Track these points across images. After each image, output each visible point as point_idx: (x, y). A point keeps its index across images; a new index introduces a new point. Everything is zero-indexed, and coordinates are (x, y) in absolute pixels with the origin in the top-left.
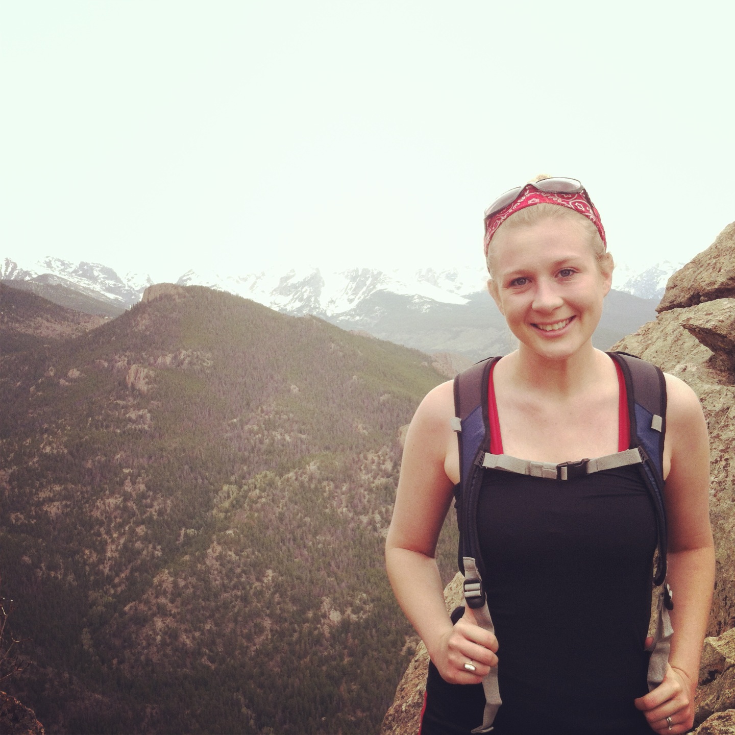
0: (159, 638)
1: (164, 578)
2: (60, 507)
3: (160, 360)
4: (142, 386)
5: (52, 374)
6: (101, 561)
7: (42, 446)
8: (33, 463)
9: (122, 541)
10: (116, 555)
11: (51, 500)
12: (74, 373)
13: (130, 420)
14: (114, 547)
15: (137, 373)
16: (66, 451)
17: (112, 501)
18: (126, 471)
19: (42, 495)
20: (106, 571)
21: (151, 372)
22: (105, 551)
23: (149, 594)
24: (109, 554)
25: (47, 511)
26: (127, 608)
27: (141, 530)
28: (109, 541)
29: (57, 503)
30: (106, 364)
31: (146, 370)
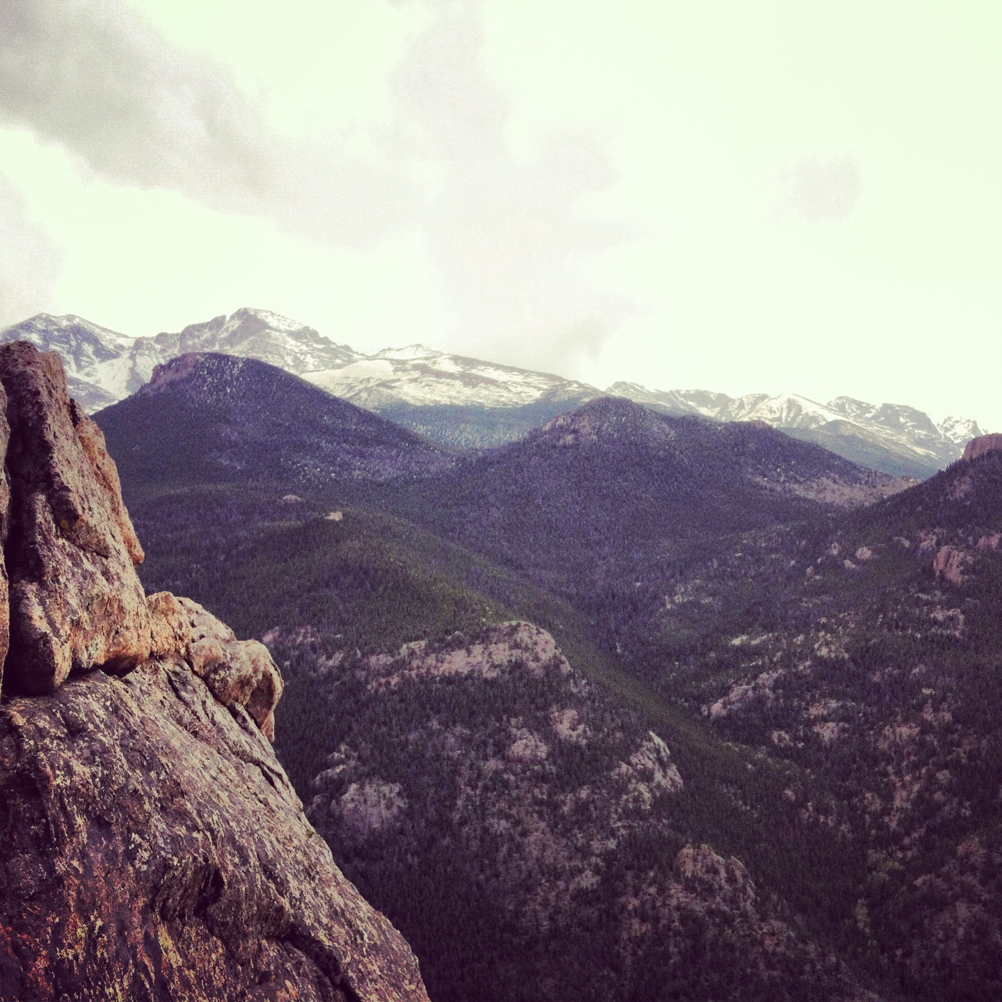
0: (961, 931)
1: (973, 848)
2: (836, 729)
3: (982, 541)
4: (954, 575)
5: (835, 552)
6: (886, 811)
7: (816, 646)
8: (805, 666)
9: (916, 787)
10: (908, 805)
11: (825, 719)
12: (864, 553)
13: (935, 622)
14: (904, 794)
15: (949, 556)
16: (847, 656)
17: (904, 731)
18: (926, 691)
19: (815, 711)
20: (893, 825)
21: (969, 558)
22: (892, 798)
23: (950, 867)
24: (897, 803)
25: (818, 734)
26: (919, 882)
27: (943, 776)
28: (898, 785)
29: (831, 725)
30: (907, 544)
31: (962, 555)
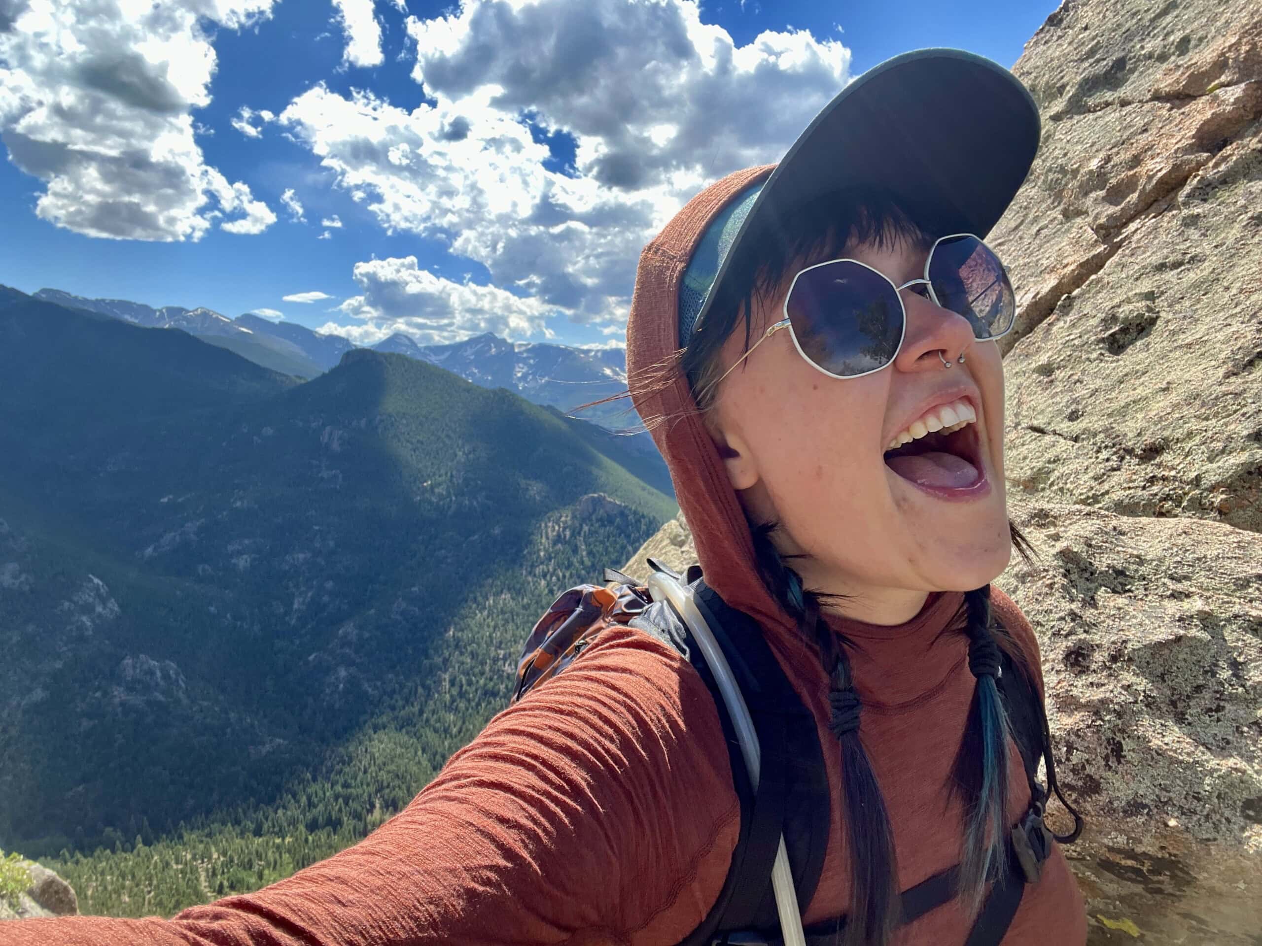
0: (341, 686)
1: (350, 630)
2: (249, 560)
3: (354, 423)
4: (336, 446)
5: (245, 431)
6: (286, 613)
7: (232, 500)
8: (223, 516)
9: (310, 594)
10: (304, 607)
11: (240, 553)
12: (268, 431)
13: (322, 479)
14: (301, 600)
15: (331, 434)
16: (256, 506)
17: (301, 556)
18: (317, 528)
19: (230, 548)
20: (293, 622)
21: (345, 434)
22: (292, 604)
23: (333, 645)
24: (296, 606)
25: (235, 564)
26: (311, 658)
27: (329, 585)
28: (297, 594)
29: (245, 556)
30: (301, 424)
31: (341, 432)
